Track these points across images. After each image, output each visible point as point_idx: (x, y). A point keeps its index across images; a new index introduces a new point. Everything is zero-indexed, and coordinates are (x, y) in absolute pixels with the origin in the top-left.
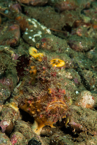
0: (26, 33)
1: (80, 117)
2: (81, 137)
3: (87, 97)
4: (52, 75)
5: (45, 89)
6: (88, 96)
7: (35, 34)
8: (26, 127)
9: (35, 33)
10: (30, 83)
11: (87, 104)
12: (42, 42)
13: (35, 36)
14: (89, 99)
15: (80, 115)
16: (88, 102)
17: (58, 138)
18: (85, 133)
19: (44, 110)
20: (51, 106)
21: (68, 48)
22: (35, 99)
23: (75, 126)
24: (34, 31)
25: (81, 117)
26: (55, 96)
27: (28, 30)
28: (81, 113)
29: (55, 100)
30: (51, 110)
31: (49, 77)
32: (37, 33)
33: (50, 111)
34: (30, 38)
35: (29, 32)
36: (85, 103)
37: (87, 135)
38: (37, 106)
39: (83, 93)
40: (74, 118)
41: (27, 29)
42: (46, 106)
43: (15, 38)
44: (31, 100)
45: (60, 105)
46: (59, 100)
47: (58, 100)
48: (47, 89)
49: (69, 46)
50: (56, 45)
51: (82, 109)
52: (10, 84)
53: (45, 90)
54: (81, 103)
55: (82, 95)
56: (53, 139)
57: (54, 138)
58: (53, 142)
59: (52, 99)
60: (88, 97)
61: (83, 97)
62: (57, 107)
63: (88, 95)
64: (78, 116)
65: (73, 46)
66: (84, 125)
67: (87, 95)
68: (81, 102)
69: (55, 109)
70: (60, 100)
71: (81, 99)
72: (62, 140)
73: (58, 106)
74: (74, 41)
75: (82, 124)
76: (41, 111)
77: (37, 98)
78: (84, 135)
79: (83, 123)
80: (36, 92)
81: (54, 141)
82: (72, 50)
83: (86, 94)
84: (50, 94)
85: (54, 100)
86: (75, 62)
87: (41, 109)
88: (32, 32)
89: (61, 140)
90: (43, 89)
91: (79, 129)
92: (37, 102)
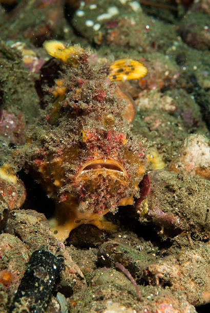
0: (80, 13)
1: (174, 197)
2: (177, 247)
3: (198, 148)
4: (95, 98)
5: (74, 130)
6: (199, 146)
7: (101, 14)
8: (31, 223)
9: (102, 11)
10: (49, 119)
11: (198, 166)
12: (108, 27)
13: (102, 17)
14: (203, 154)
15: (174, 191)
16: (200, 162)
17: (115, 249)
18: (187, 237)
19: (69, 181)
20: (83, 172)
21: (176, 43)
22: (51, 155)
23: (161, 220)
24: (98, 6)
25: (176, 197)
26: (96, 149)
27: (85, 6)
28: (176, 188)
29: (95, 157)
30: (86, 183)
31: (87, 102)
32: (106, 11)
33: (84, 186)
34: (89, 23)
35: (86, 10)
36: (194, 164)
37: (191, 241)
38: (53, 173)
39: (187, 139)
40: (160, 200)
41: (83, 4)
43: (47, 23)
44: (40, 157)
45: (107, 172)
46: (105, 157)
47: (102, 159)
48: (78, 131)
49: (179, 38)
50: (144, 34)
51: (179, 179)
52: (18, 126)
53: (75, 133)
54: (183, 165)
55: (185, 145)
56: (104, 251)
57: (106, 248)
58: (104, 259)
59: (88, 154)
60: (201, 149)
61: (188, 150)
62: (100, 175)
63: (200, 143)
64: (170, 195)
65: (189, 38)
66: (183, 216)
67: (195, 144)
68: (183, 161)
69: (96, 179)
70: (109, 159)
71: (183, 156)
72: (126, 252)
73: (101, 173)
75: (178, 215)
76: (64, 184)
77: (55, 152)
78: (184, 241)
79: (180, 212)
80: (52, 139)
81: (106, 257)
83: (195, 142)
84: (84, 143)
85: (93, 157)
87: (62, 180)
88: (94, 10)
89: (122, 254)
90: (71, 130)
91: (173, 226)
92: (55, 164)
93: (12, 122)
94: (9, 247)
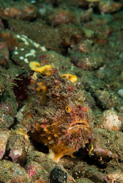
0: (16, 53)
1: (108, 141)
2: (111, 167)
3: (112, 117)
4: (69, 90)
5: (61, 108)
6: (113, 116)
7: (27, 53)
8: (43, 156)
9: (27, 51)
10: (40, 103)
11: (113, 126)
12: (40, 59)
13: (27, 55)
14: (115, 120)
15: (107, 138)
16: (113, 124)
17: (84, 168)
18: (116, 161)
19: (64, 133)
20: (71, 128)
21: (72, 67)
22: (51, 122)
23: (102, 153)
24: (25, 49)
25: (109, 141)
26: (76, 116)
27: (18, 49)
28: (108, 136)
29: (76, 120)
30: (73, 134)
31: (66, 93)
32: (29, 52)
33: (71, 135)
34: (22, 58)
35: (19, 51)
36: (110, 125)
37: (119, 164)
38: (53, 131)
39: (106, 113)
40: (100, 144)
41: (16, 48)
42: (65, 129)
43: (5, 58)
44: (45, 124)
45: (83, 127)
46: (81, 119)
47: (80, 120)
48: (64, 107)
49: (72, 64)
50: (59, 62)
51: (108, 132)
53: (61, 109)
54: (105, 126)
55: (104, 116)
56: (77, 170)
57: (79, 169)
58: (77, 174)
59: (72, 119)
60: (114, 117)
61: (107, 118)
62: (80, 129)
63: (113, 114)
64: (105, 140)
65: (79, 64)
66: (113, 151)
68: (105, 124)
69: (78, 131)
70: (82, 120)
71: (105, 121)
72: (90, 170)
73: (81, 127)
74: (79, 58)
75: (110, 150)
76: (60, 136)
77: (53, 120)
78: (115, 163)
79: (112, 149)
80: (50, 113)
81: (78, 173)
82: (77, 69)
83: (110, 114)
84: (69, 113)
85: (75, 120)
86: (85, 82)
87: (59, 134)
88: (23, 51)
89: (88, 171)
90: (59, 108)
91: (108, 156)
92: (54, 126)
93: (7, 108)
94: (39, 168)
